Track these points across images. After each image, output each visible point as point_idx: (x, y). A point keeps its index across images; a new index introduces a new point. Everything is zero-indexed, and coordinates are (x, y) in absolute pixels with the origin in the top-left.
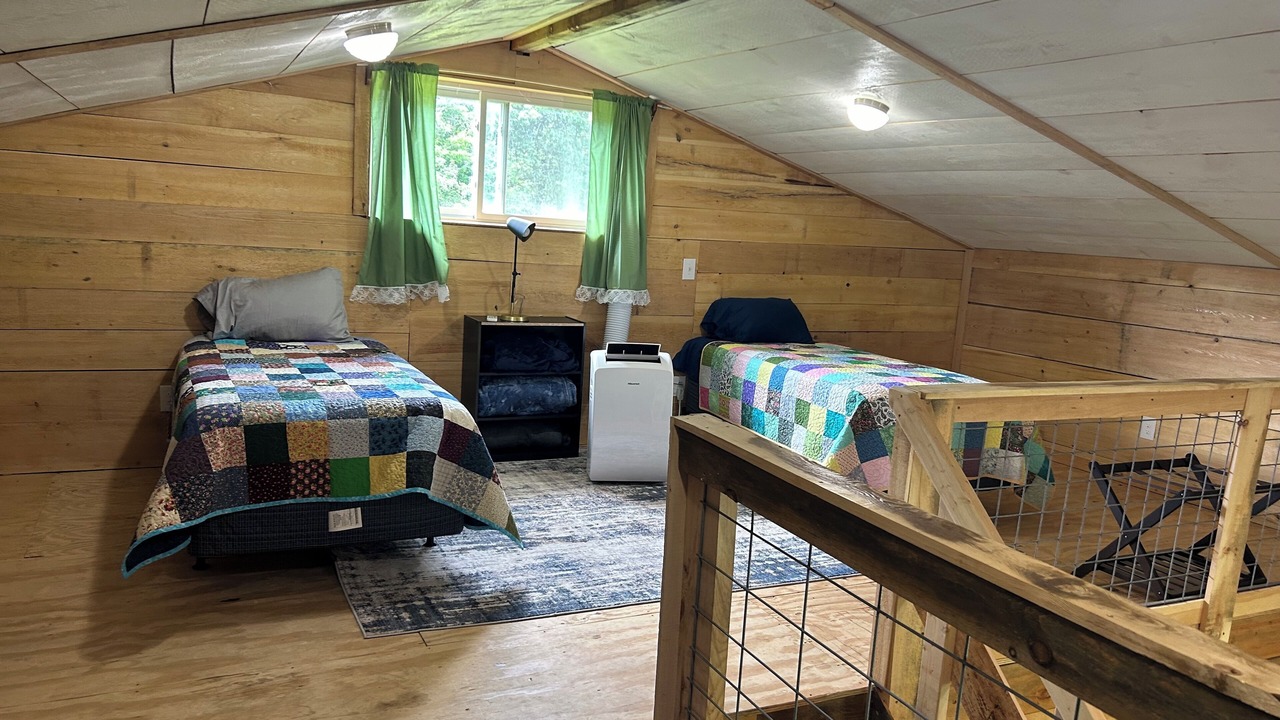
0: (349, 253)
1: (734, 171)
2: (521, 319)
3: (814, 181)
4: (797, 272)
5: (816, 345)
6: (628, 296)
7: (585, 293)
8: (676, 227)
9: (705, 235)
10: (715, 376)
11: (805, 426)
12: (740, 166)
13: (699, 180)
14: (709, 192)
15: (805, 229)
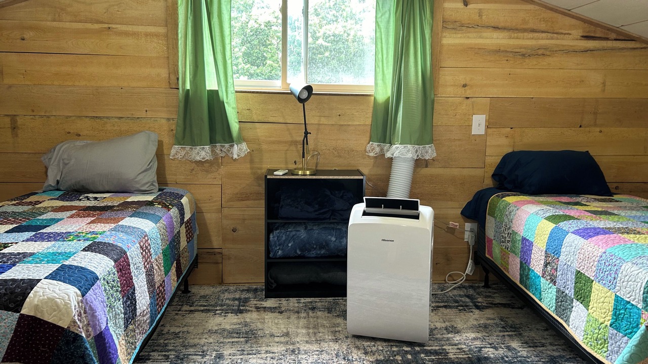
0: (168, 119)
1: (525, 30)
2: (308, 173)
3: (613, 36)
4: (595, 125)
5: (616, 197)
6: (408, 151)
7: (374, 148)
8: (465, 86)
9: (495, 92)
10: (498, 227)
11: (587, 306)
12: (531, 25)
13: (488, 41)
14: (498, 52)
15: (604, 84)
